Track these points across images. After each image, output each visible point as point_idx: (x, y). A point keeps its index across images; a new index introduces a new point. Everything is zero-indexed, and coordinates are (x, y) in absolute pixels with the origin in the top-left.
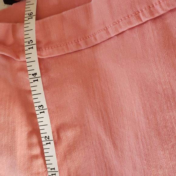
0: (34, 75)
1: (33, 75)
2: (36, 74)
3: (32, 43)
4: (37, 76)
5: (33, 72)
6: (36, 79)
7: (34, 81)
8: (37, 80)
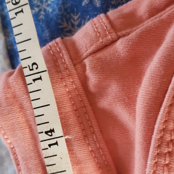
0: (50, 134)
1: (46, 133)
2: (52, 131)
3: (37, 68)
4: (55, 135)
5: (47, 128)
6: (53, 141)
7: (50, 145)
8: (56, 143)
